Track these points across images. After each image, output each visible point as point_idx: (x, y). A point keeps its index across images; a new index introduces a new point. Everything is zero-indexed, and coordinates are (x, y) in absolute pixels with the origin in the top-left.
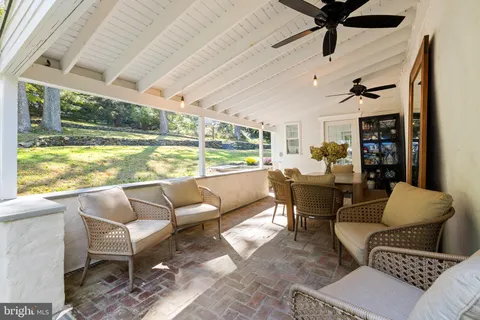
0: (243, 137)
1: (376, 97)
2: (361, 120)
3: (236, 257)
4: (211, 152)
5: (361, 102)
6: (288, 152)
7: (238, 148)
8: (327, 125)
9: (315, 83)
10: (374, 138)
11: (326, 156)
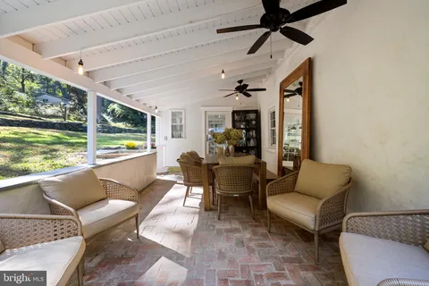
0: (105, 121)
1: (249, 96)
2: (234, 112)
3: (174, 256)
4: (71, 136)
5: (237, 98)
6: (173, 137)
7: (104, 132)
8: (208, 114)
9: (223, 76)
10: (242, 126)
11: (228, 139)
